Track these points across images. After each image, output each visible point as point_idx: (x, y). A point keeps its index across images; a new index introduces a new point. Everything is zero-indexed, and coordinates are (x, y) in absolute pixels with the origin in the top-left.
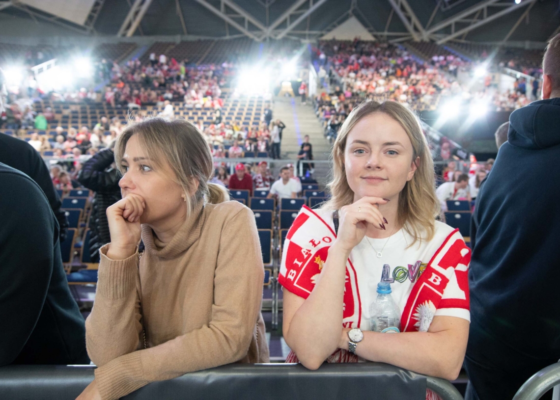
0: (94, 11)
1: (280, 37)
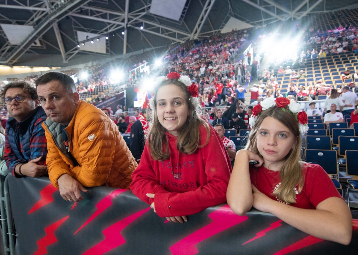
0: (107, 47)
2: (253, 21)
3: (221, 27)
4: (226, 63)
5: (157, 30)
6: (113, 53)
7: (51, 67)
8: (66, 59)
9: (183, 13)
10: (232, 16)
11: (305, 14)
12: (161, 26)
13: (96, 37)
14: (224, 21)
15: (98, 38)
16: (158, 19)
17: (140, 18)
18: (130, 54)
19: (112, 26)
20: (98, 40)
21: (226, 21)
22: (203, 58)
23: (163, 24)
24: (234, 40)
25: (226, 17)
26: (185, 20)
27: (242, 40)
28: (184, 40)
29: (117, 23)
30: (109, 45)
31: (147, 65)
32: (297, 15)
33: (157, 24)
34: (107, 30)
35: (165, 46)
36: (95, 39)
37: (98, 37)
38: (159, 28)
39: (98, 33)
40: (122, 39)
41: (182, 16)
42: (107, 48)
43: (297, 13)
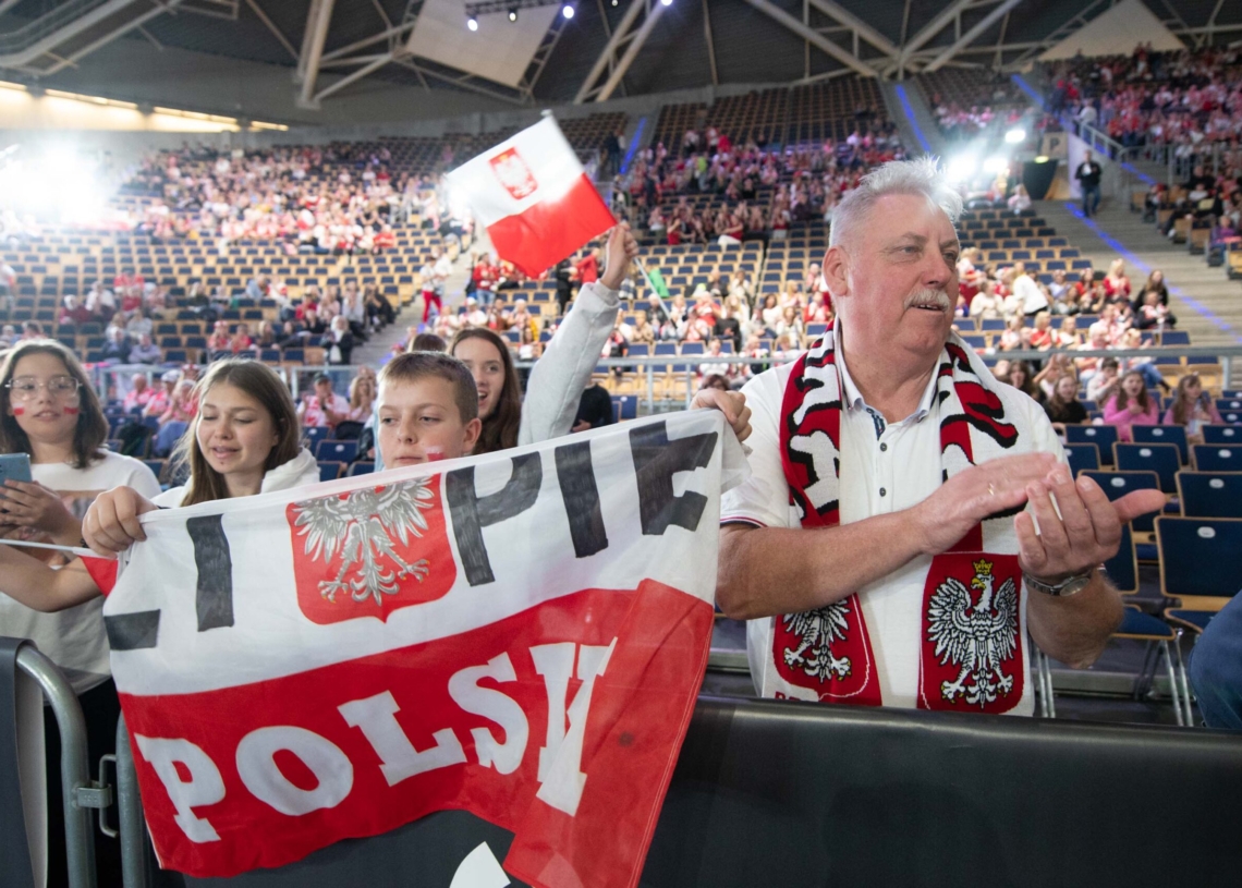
0: (538, 54)
1: (933, 66)
7: (244, 120)
8: (316, 90)
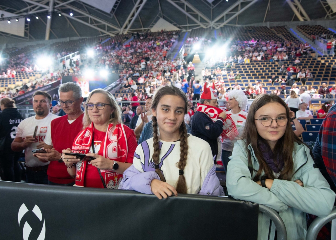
2: (180, 25)
3: (151, 26)
4: (165, 60)
5: (86, 19)
6: (32, 37)
9: (115, 6)
10: (161, 17)
11: (222, 25)
12: (90, 16)
13: (14, 17)
14: (154, 20)
15: (17, 19)
16: (87, 8)
17: (67, 4)
18: (54, 41)
19: (33, 8)
20: (17, 20)
21: (156, 21)
22: (138, 53)
23: (92, 14)
24: (164, 40)
25: (156, 17)
26: (115, 14)
27: (173, 40)
28: (113, 34)
29: (40, 5)
30: (28, 27)
31: (78, 54)
32: (216, 25)
33: (85, 13)
34: (26, 11)
35: (94, 37)
36: (12, 19)
37: (17, 17)
38: (88, 18)
39: (16, 12)
40: (45, 23)
41: (113, 10)
42: (26, 31)
43: (216, 23)
